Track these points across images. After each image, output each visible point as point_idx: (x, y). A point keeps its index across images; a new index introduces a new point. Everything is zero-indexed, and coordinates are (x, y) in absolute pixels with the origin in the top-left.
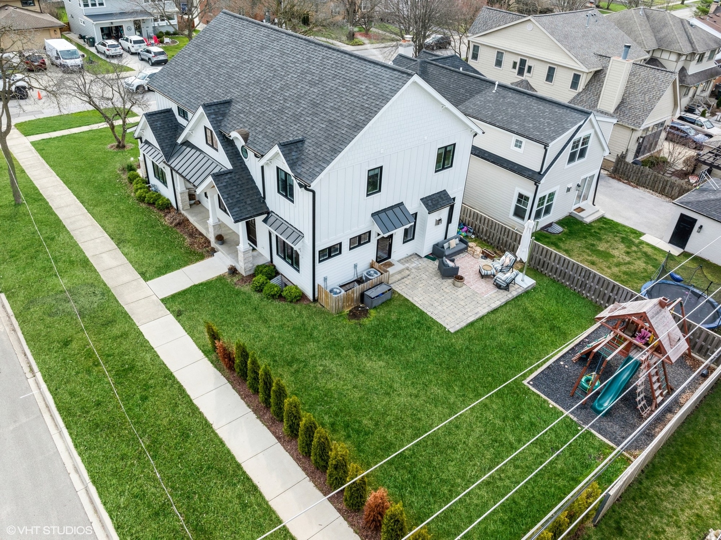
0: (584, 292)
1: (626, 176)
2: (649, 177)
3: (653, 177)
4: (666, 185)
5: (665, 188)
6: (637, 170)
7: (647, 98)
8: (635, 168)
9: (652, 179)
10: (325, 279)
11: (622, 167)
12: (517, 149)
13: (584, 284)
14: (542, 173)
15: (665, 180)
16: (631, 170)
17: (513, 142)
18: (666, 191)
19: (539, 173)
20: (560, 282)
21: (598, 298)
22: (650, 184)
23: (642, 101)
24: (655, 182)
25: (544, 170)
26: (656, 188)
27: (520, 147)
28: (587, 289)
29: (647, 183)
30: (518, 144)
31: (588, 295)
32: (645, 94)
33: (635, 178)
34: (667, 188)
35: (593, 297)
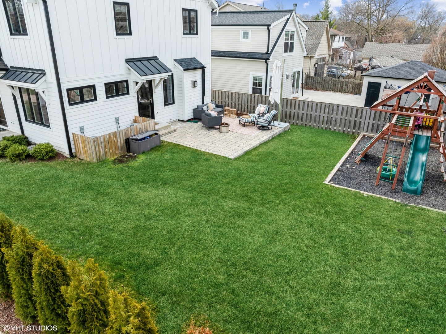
0: (331, 127)
1: (314, 87)
2: (330, 82)
3: (333, 82)
4: (343, 85)
5: (342, 87)
6: (321, 80)
7: (314, 38)
8: (319, 79)
9: (332, 83)
10: (82, 129)
11: (310, 81)
12: (245, 40)
13: (329, 119)
14: (269, 52)
15: (341, 82)
16: (317, 81)
17: (241, 35)
18: (344, 89)
19: (267, 53)
20: (308, 126)
21: (344, 127)
22: (332, 87)
23: (311, 40)
24: (334, 85)
25: (270, 50)
26: (336, 89)
27: (247, 37)
28: (333, 123)
29: (330, 87)
30: (246, 35)
31: (335, 128)
32: (312, 36)
33: (320, 86)
34: (344, 86)
35: (340, 128)
